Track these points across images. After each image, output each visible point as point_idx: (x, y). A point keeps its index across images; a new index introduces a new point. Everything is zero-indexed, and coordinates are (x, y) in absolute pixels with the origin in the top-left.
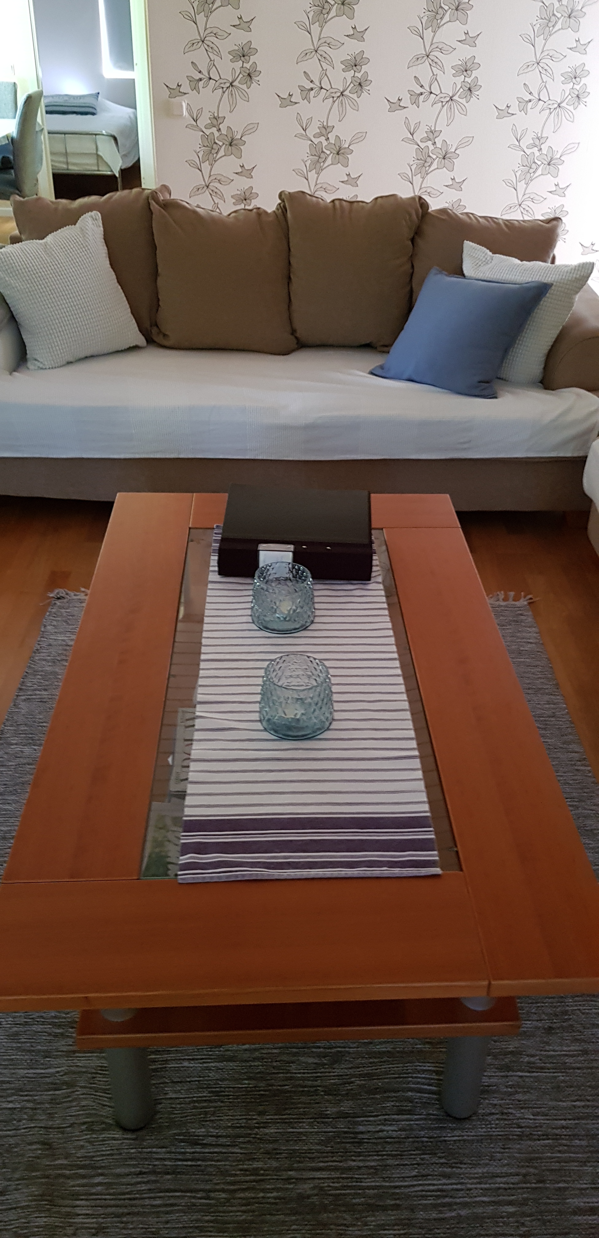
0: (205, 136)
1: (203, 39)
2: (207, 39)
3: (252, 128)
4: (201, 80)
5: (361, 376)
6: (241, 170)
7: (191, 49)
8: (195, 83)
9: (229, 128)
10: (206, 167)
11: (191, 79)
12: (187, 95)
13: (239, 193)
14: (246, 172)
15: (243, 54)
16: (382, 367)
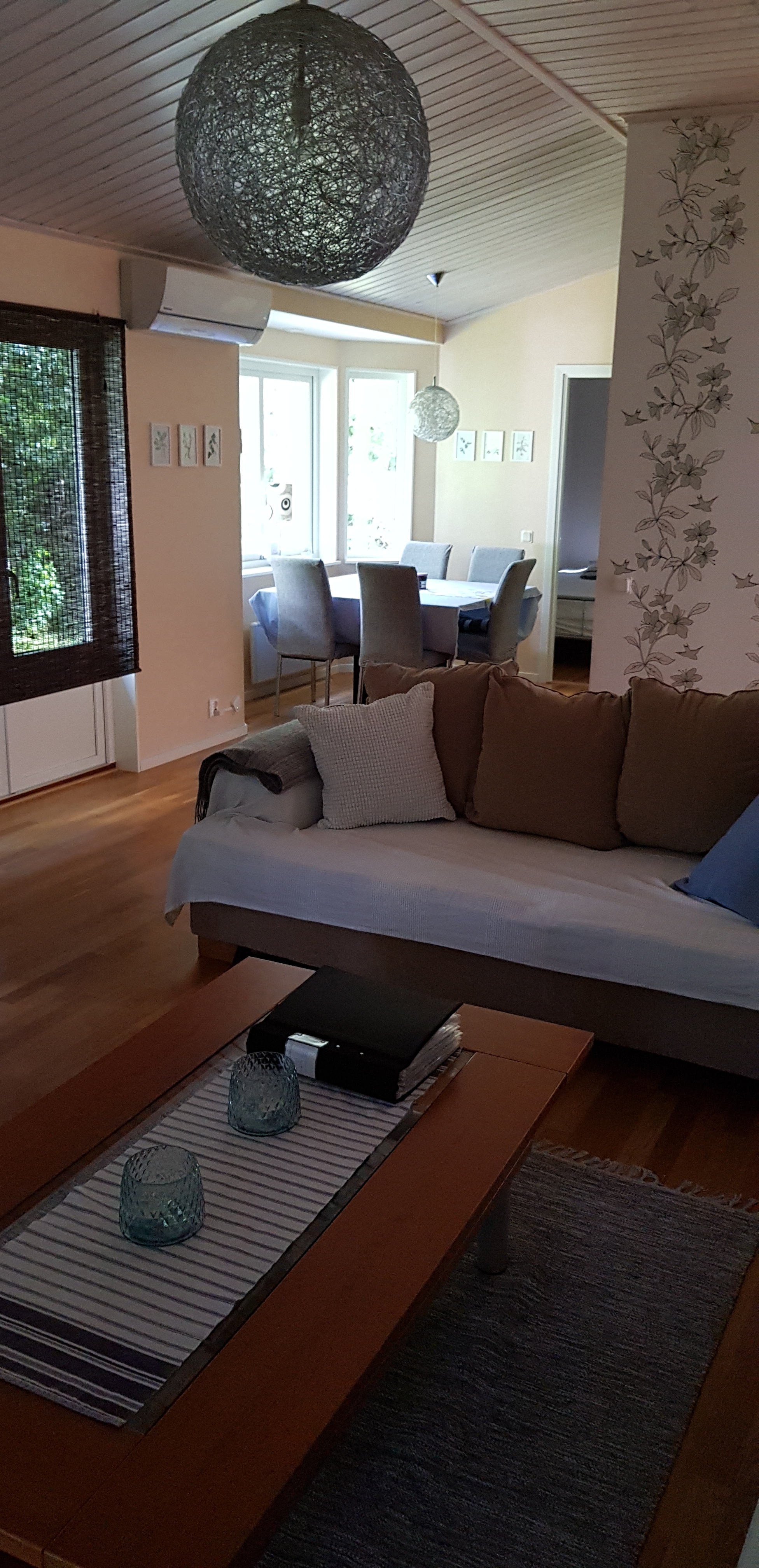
0: (648, 614)
1: (657, 517)
2: (661, 518)
3: (702, 607)
4: (650, 557)
5: (661, 888)
6: (684, 650)
7: (644, 527)
8: (643, 561)
9: (676, 607)
10: (646, 644)
11: (640, 557)
12: (633, 572)
13: (680, 674)
14: (691, 653)
15: (700, 533)
16: (687, 881)
